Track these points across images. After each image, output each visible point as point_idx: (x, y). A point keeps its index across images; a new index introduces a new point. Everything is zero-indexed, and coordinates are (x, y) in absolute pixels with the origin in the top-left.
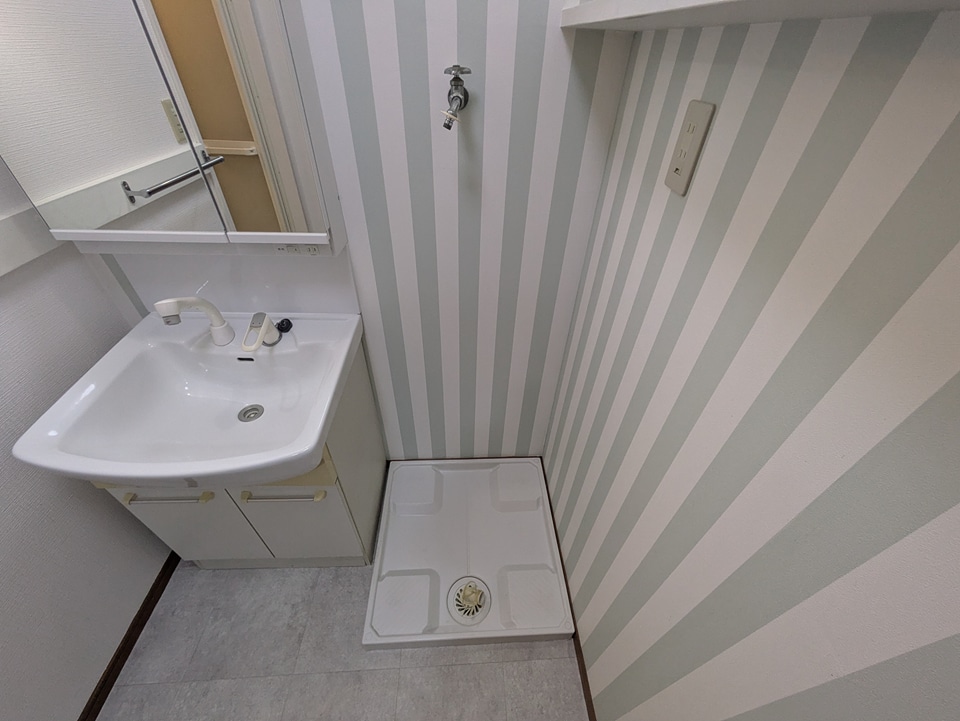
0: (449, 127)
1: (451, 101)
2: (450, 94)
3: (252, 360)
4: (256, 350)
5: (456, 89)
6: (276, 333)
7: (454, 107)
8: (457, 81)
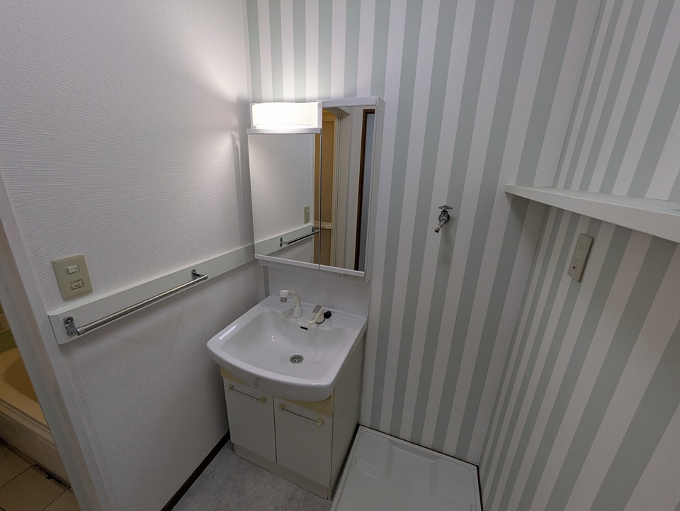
0: (437, 232)
1: (440, 220)
2: (440, 216)
3: (307, 329)
4: (311, 324)
5: (444, 215)
6: (323, 318)
7: (442, 223)
8: (445, 212)
